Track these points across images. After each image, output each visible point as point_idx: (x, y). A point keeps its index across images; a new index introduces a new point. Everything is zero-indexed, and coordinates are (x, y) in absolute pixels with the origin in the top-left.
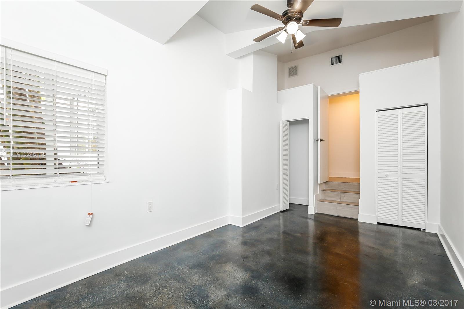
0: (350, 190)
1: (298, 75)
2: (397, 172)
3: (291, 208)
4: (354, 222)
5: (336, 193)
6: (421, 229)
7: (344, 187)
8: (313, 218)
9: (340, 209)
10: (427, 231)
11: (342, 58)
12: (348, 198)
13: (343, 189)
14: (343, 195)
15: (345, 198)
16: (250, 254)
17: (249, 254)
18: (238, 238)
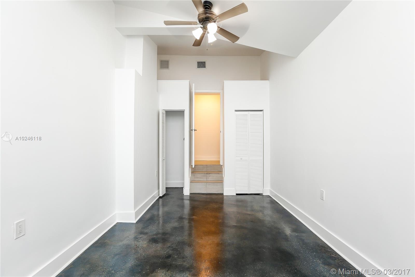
0: (212, 171)
1: (169, 69)
2: (247, 156)
3: (168, 193)
4: (221, 196)
5: (203, 174)
6: (260, 194)
7: (207, 168)
8: (189, 198)
9: (209, 187)
10: (264, 194)
11: (206, 65)
12: (213, 177)
13: (206, 171)
14: (208, 175)
15: (210, 178)
16: (171, 251)
17: (168, 252)
18: (141, 237)
